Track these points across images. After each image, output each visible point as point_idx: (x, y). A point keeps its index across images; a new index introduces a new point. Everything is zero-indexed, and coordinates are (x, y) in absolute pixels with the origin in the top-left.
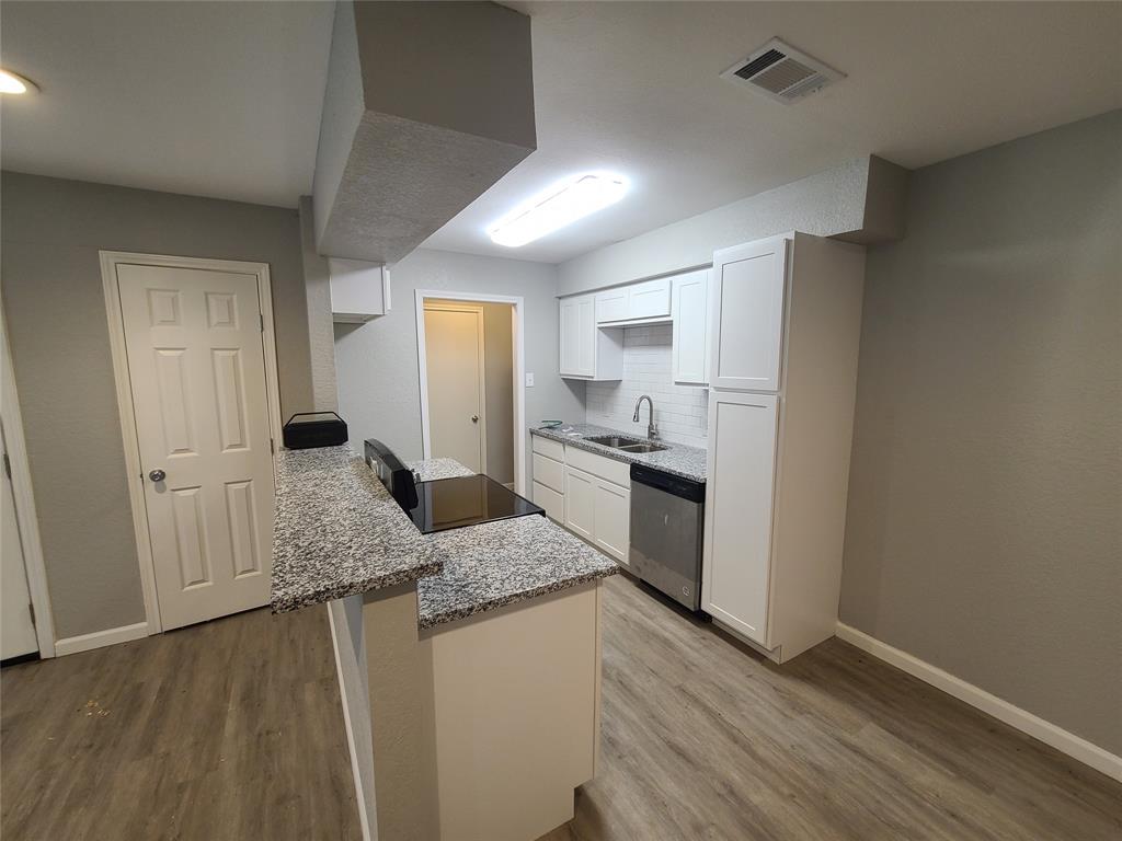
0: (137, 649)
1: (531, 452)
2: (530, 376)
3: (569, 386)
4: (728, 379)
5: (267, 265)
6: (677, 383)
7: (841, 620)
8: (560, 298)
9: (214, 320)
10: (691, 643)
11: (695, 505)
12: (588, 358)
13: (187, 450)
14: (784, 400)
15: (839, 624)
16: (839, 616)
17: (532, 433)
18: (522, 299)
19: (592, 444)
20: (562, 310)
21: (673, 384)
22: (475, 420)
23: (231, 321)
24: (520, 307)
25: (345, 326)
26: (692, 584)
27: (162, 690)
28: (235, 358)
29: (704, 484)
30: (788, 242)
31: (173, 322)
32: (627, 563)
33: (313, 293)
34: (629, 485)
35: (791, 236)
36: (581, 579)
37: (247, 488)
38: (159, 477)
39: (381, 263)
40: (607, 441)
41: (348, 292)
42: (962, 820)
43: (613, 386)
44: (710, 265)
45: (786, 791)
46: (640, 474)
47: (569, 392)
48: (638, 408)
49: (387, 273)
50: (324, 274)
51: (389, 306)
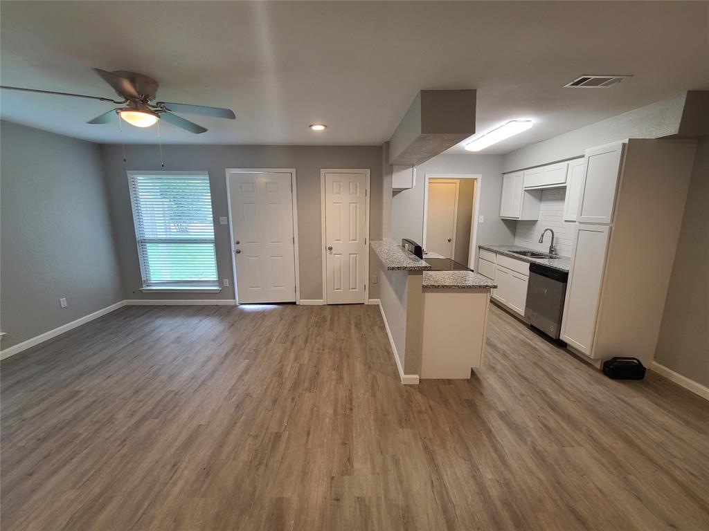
0: (322, 307)
1: (478, 258)
2: (482, 217)
3: (505, 224)
4: (585, 217)
5: (369, 170)
6: (566, 221)
7: (656, 361)
8: (504, 174)
9: (351, 192)
10: (550, 352)
11: (562, 284)
12: (517, 207)
13: (339, 240)
14: (613, 229)
15: (654, 363)
16: (655, 357)
17: (480, 247)
18: (481, 175)
19: (516, 255)
20: (505, 179)
21: (564, 222)
22: (449, 241)
23: (356, 193)
24: (479, 180)
25: (396, 192)
26: (556, 325)
27: (331, 318)
28: (356, 206)
29: (568, 273)
30: (624, 145)
31: (339, 193)
32: (523, 315)
33: (386, 180)
34: (528, 274)
35: (626, 141)
36: (480, 287)
37: (356, 257)
38: (330, 249)
39: (413, 166)
40: (524, 253)
41: (400, 179)
42: (671, 433)
43: (533, 223)
44: (583, 156)
45: (572, 399)
46: (534, 268)
47: (505, 226)
48: (543, 235)
49: (415, 170)
50: (391, 172)
51: (414, 184)
